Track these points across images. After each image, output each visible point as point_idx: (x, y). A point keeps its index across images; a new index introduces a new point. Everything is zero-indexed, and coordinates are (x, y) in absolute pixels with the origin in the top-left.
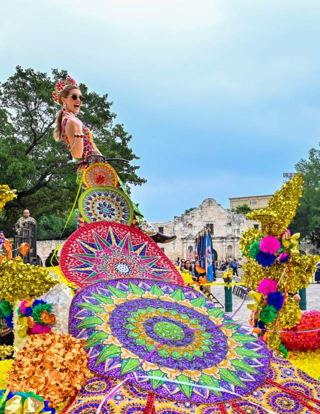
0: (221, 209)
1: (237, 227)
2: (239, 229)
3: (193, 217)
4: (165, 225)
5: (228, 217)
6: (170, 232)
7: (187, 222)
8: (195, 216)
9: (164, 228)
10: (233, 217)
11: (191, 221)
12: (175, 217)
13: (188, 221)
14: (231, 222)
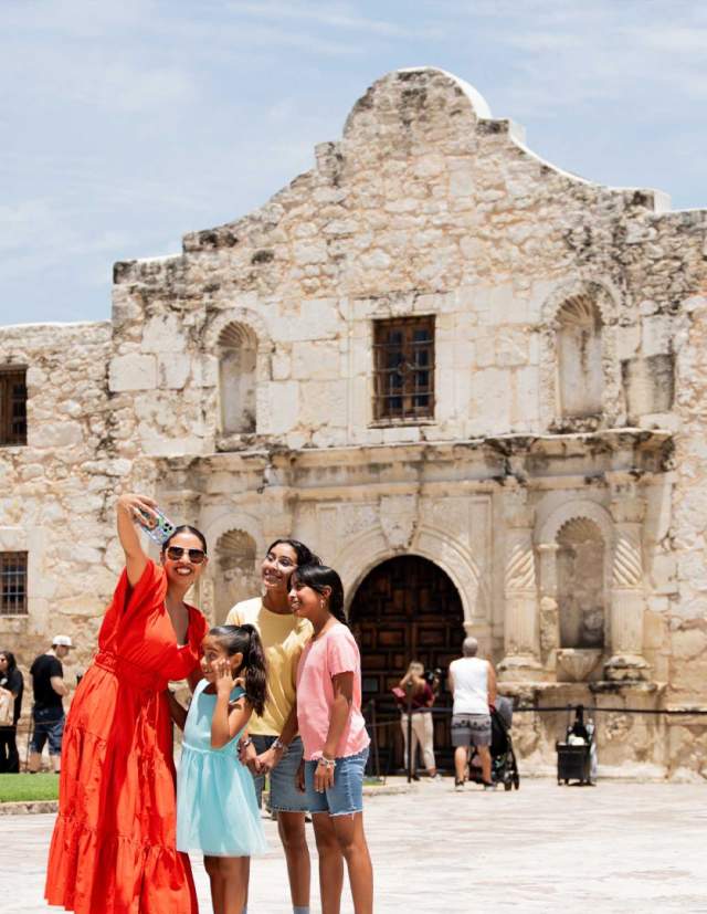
0: (509, 164)
1: (650, 337)
2: (670, 358)
3: (262, 257)
4: (36, 343)
5: (567, 238)
6: (75, 407)
7: (212, 311)
8: (280, 251)
9: (34, 377)
10: (619, 232)
11: (248, 299)
12: (121, 271)
13: (221, 299)
14: (596, 287)
